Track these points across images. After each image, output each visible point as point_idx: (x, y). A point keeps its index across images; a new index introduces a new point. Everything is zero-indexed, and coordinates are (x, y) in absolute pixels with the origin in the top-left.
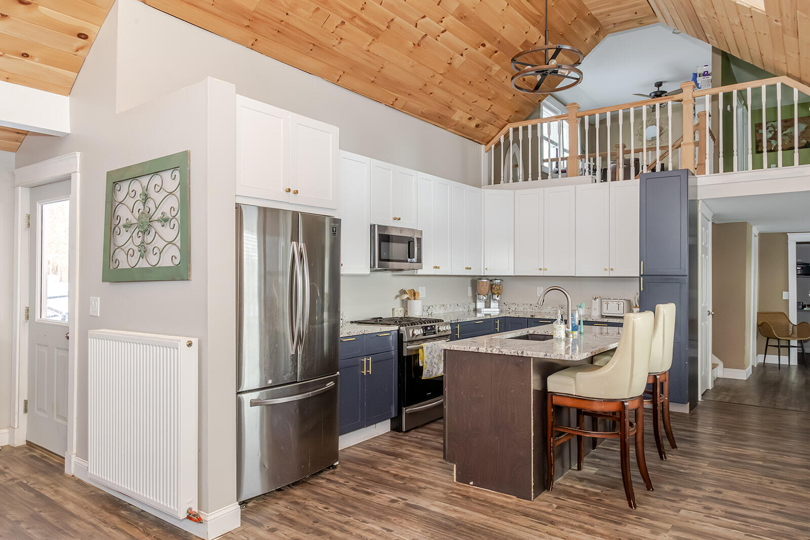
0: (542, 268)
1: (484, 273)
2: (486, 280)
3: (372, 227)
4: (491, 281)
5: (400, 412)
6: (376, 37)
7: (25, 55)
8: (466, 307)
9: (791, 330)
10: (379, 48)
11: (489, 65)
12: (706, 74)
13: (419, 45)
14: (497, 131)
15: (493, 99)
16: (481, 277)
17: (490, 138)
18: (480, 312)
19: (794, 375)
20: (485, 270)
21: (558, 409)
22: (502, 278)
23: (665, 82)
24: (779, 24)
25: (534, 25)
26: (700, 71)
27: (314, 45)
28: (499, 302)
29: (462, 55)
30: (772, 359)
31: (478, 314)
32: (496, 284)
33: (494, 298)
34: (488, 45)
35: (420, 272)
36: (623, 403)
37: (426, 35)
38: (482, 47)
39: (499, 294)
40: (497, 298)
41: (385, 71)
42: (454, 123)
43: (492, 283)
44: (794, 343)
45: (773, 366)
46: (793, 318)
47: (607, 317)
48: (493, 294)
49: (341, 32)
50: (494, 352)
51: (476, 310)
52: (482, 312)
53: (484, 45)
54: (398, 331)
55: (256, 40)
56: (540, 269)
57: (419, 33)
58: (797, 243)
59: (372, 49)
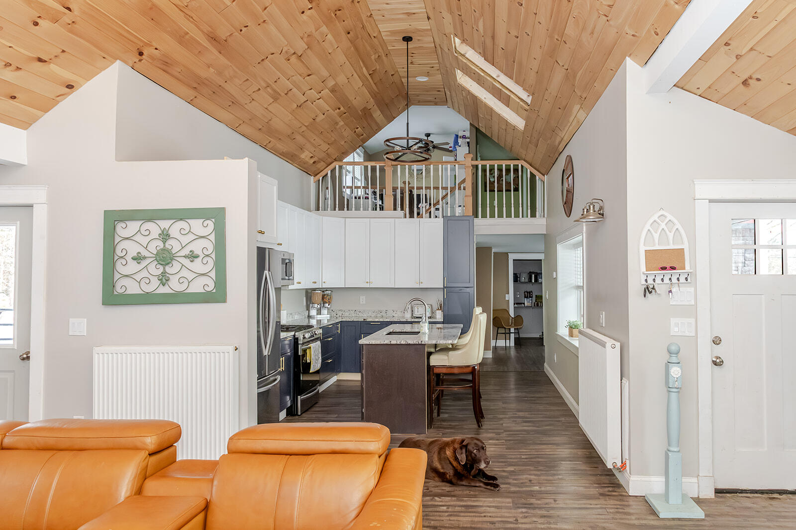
0: (369, 281)
1: (322, 286)
2: (319, 292)
4: (323, 292)
5: (294, 401)
6: (276, 99)
7: (13, 97)
8: (303, 314)
9: (510, 321)
10: (275, 108)
11: (338, 121)
12: (464, 137)
13: (300, 107)
14: (325, 166)
15: (332, 144)
17: (320, 171)
19: (513, 352)
20: (323, 284)
21: (438, 375)
22: (332, 289)
23: (432, 134)
24: (529, 139)
25: (373, 98)
26: (461, 134)
27: (233, 103)
28: (329, 309)
29: (324, 114)
30: (501, 343)
31: (311, 320)
32: (328, 295)
33: (325, 306)
34: (342, 109)
35: (294, 287)
36: (474, 367)
37: (307, 100)
38: (338, 110)
39: (329, 303)
40: (327, 307)
41: (271, 122)
42: (300, 160)
43: (324, 294)
44: (512, 330)
45: (501, 348)
46: (512, 313)
47: (417, 317)
48: (324, 303)
49: (255, 96)
50: (402, 343)
52: (315, 318)
53: (339, 109)
54: (294, 336)
55: (195, 97)
56: (367, 282)
57: (303, 99)
58: (514, 260)
59: (270, 108)
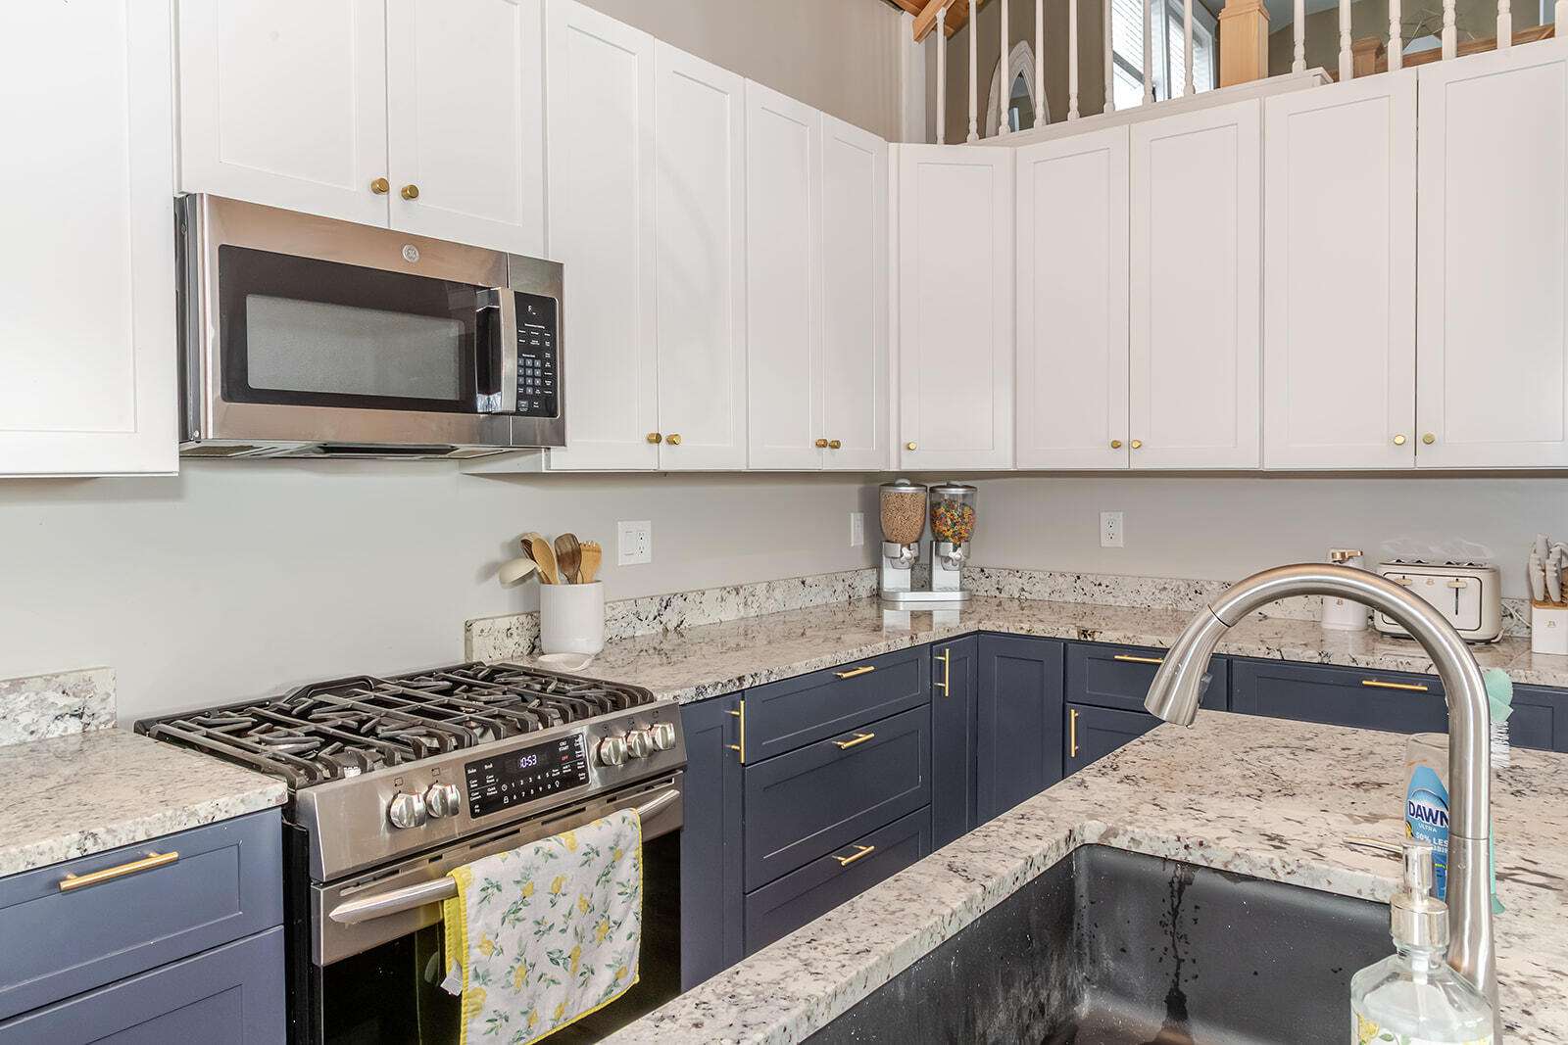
0: (1123, 438)
3: (184, 210)
4: (932, 490)
8: (839, 587)
16: (891, 479)
18: (892, 604)
20: (905, 452)
28: (962, 565)
31: (886, 613)
32: (950, 506)
33: (942, 553)
35: (559, 460)
39: (959, 540)
40: (952, 555)
43: (935, 499)
48: (939, 538)
51: (878, 596)
52: (901, 606)
56: (1116, 445)
